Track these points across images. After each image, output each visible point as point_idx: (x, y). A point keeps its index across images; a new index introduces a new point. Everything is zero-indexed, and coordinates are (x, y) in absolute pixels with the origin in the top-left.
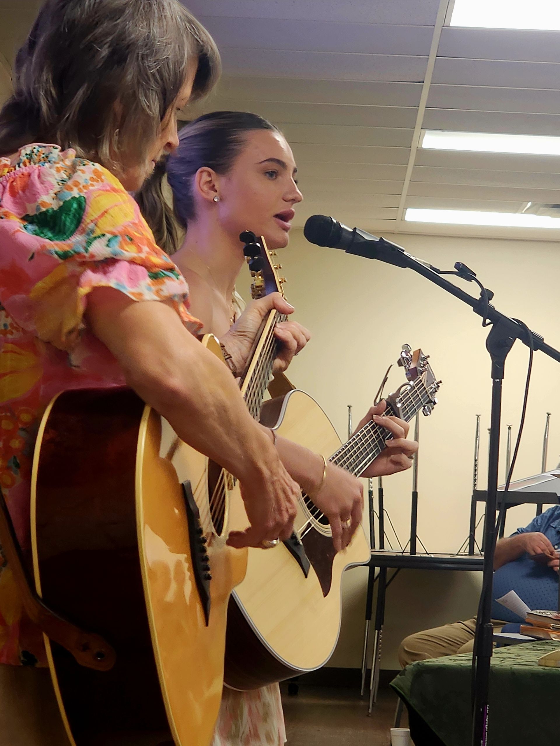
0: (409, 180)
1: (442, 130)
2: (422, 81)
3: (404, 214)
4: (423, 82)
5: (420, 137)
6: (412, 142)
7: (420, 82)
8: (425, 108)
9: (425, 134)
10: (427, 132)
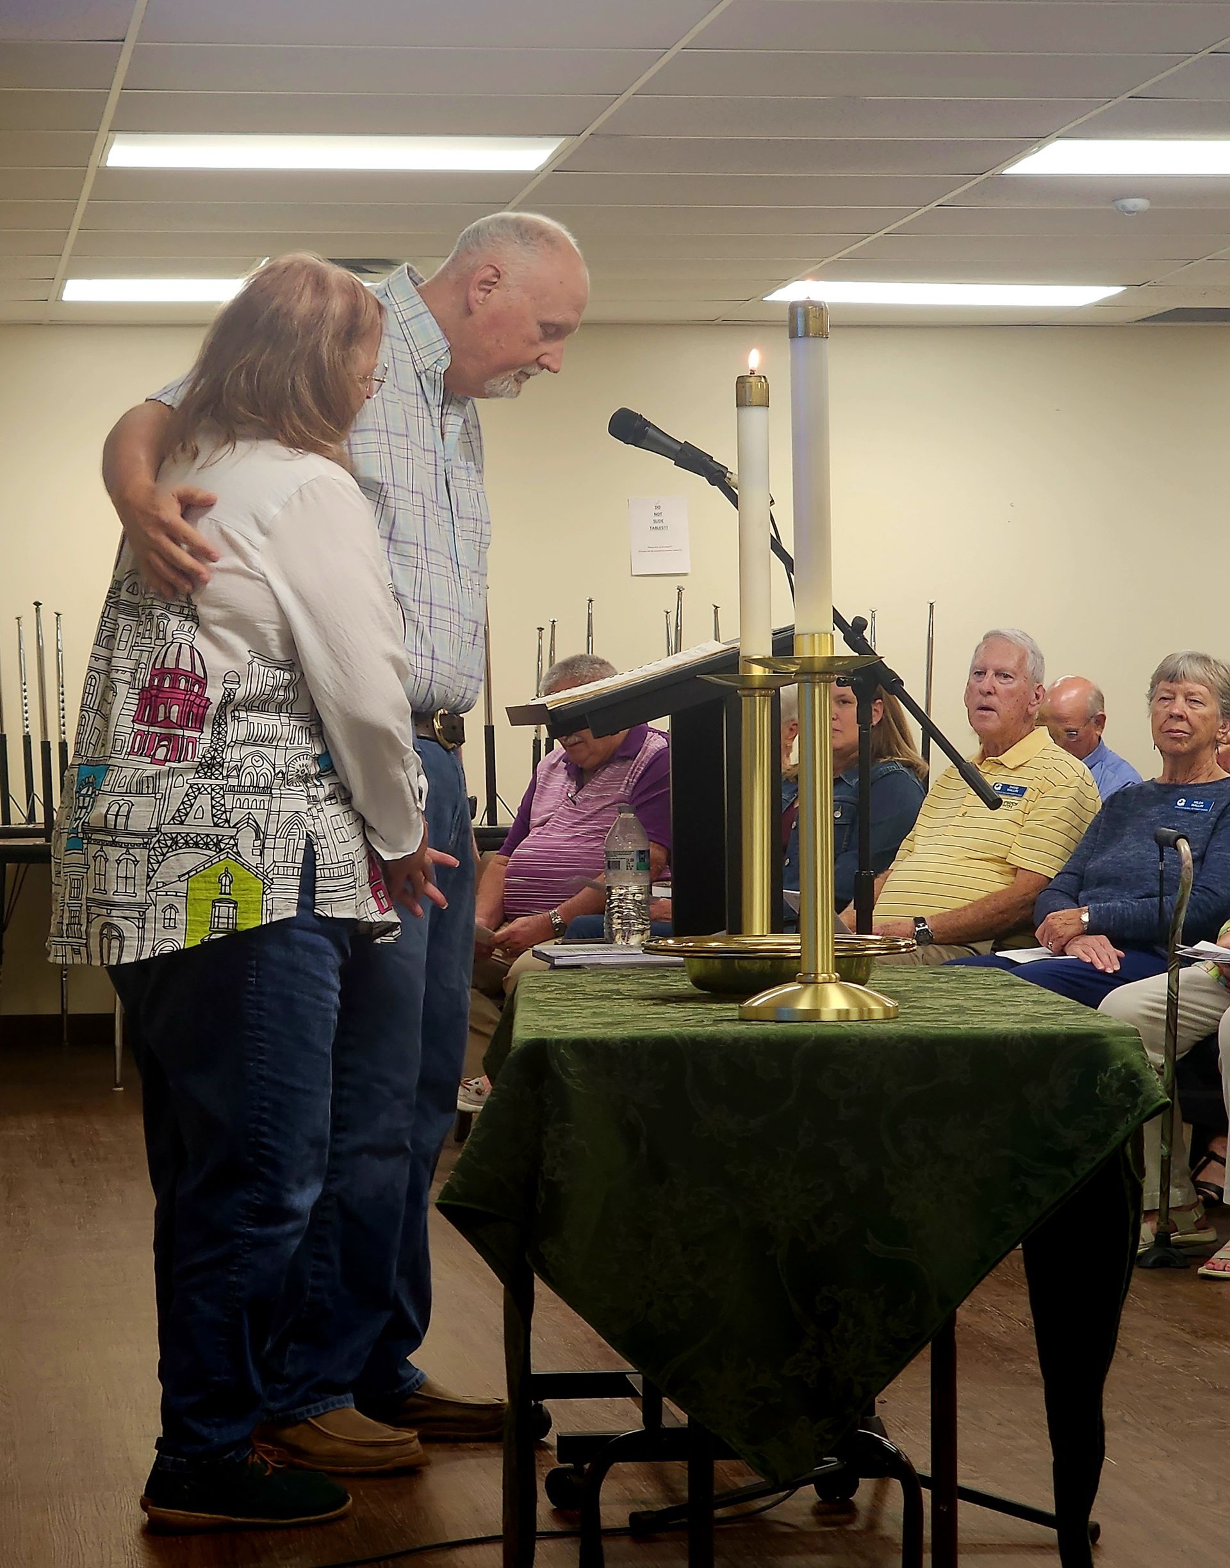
0: (78, 227)
1: (144, 131)
2: (122, 38)
3: (62, 287)
4: (123, 40)
5: (106, 146)
6: (91, 157)
7: (118, 41)
8: (120, 90)
9: (114, 139)
10: (118, 136)
